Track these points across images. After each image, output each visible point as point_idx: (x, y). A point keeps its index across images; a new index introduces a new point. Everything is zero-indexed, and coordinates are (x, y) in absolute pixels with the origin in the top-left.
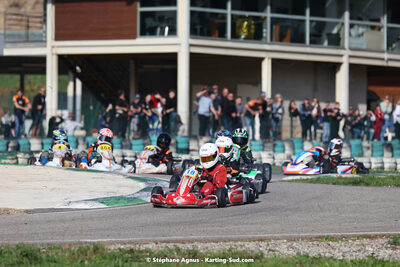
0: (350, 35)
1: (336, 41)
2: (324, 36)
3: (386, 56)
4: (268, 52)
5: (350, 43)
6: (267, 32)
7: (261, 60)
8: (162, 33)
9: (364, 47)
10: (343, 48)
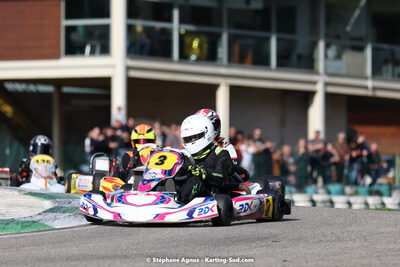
0: (326, 56)
1: (308, 64)
2: (294, 58)
3: (370, 83)
4: (225, 77)
5: (326, 67)
6: (223, 51)
7: (215, 87)
8: (92, 52)
9: (344, 71)
10: (317, 73)
